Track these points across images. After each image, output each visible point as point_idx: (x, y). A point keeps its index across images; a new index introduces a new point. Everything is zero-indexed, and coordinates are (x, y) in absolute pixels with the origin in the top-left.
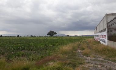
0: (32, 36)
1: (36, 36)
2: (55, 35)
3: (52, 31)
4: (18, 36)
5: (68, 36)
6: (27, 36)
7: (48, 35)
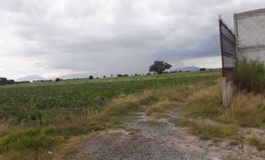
0: (120, 76)
1: (130, 75)
2: (166, 70)
3: (160, 61)
4: (91, 77)
5: (204, 69)
6: (110, 76)
7: (150, 71)
